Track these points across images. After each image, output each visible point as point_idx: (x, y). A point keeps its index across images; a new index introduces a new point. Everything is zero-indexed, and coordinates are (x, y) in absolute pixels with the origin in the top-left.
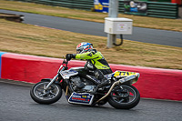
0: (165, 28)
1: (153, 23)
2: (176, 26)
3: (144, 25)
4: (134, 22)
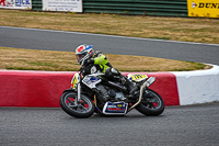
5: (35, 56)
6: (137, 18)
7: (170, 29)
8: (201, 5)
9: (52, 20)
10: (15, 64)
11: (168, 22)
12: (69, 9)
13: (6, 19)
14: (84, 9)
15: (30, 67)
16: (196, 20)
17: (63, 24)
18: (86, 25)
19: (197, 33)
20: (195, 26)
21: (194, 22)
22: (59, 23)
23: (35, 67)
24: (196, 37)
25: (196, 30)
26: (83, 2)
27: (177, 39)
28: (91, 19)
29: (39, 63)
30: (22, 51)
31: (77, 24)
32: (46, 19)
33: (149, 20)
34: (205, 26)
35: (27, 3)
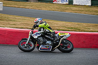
0: (21, 7)
1: (15, 4)
2: (27, 6)
3: (9, 5)
4: (3, 4)
5: (70, 25)
9: (77, 9)
10: (61, 28)
12: (85, 4)
13: (57, 8)
14: (92, 4)
15: (68, 29)
17: (83, 11)
18: (92, 11)
22: (80, 10)
23: (70, 30)
26: (92, 1)
28: (95, 9)
29: (72, 28)
30: (64, 22)
31: (89, 11)
32: (74, 8)
35: (67, 1)
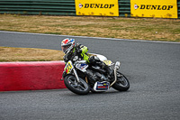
6: (34, 17)
7: (61, 26)
8: (87, 6)
11: (60, 20)
16: (83, 18)
19: (84, 29)
20: (82, 23)
21: (81, 20)
24: (82, 32)
25: (82, 26)
27: (67, 34)
33: (44, 19)
34: (90, 23)
